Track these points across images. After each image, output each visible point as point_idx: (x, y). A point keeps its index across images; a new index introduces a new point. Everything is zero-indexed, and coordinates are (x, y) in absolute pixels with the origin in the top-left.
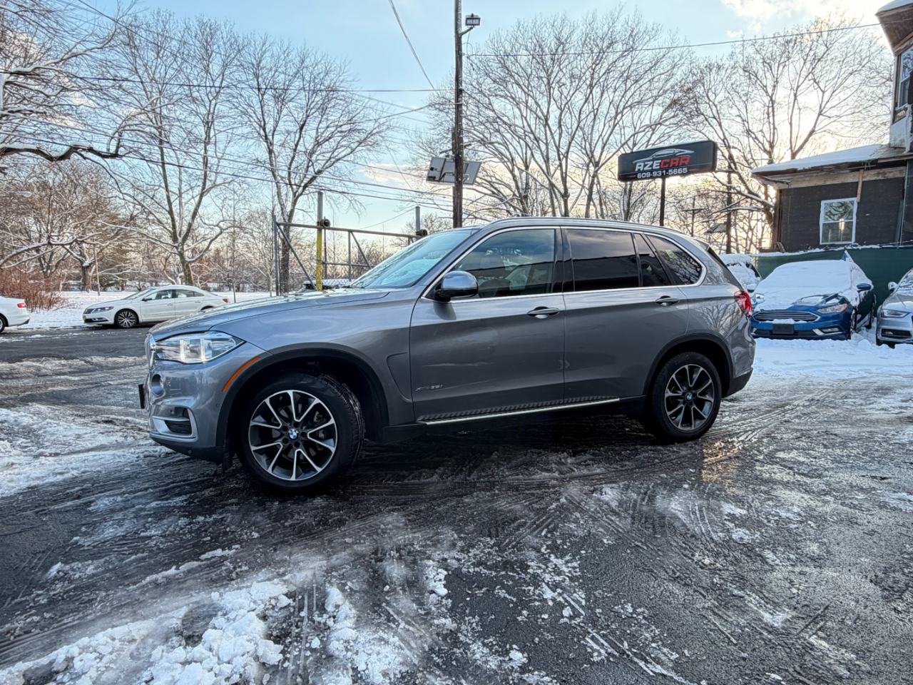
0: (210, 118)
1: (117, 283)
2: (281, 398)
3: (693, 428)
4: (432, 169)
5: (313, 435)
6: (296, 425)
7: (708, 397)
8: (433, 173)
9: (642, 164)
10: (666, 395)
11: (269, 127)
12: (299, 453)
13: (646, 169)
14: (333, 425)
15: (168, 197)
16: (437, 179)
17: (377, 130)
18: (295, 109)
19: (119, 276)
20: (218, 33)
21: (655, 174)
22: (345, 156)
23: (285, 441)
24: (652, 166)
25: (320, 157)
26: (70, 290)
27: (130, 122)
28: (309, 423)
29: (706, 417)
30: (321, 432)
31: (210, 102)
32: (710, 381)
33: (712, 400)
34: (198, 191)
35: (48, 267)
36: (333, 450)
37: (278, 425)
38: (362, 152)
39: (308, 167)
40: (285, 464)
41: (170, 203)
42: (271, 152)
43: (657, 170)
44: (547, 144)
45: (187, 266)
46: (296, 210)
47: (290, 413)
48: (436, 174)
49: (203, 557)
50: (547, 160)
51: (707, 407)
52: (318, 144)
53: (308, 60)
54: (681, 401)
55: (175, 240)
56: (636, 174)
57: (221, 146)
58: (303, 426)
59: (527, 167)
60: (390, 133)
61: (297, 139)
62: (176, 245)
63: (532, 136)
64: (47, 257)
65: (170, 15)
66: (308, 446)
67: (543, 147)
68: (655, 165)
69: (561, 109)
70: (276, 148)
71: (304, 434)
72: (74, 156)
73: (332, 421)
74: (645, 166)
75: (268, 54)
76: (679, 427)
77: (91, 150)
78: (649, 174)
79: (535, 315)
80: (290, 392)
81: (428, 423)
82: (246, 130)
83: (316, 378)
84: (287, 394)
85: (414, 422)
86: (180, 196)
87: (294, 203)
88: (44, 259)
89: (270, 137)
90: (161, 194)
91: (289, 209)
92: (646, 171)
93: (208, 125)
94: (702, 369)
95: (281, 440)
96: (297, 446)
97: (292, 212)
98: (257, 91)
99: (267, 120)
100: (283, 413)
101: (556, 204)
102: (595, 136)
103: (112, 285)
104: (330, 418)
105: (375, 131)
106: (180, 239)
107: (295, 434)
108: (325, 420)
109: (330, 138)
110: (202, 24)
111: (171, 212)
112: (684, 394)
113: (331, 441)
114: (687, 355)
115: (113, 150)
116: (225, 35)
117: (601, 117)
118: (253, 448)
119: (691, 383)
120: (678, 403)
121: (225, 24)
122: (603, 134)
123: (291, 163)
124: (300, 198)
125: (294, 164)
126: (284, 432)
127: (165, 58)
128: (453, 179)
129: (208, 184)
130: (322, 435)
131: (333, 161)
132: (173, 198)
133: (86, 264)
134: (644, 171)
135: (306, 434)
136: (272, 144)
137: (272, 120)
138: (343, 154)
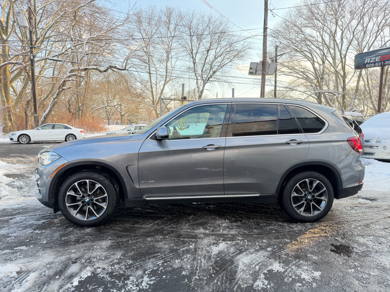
0: (169, 50)
1: (135, 122)
2: (83, 183)
3: (312, 215)
4: (251, 68)
5: (96, 200)
6: (89, 195)
7: (323, 198)
8: (252, 71)
9: (369, 59)
10: (292, 195)
11: (194, 52)
12: (89, 208)
13: (371, 62)
14: (106, 196)
15: (151, 86)
16: (254, 73)
17: (243, 49)
18: (206, 43)
19: (136, 119)
20: (174, 11)
21: (377, 64)
22: (227, 63)
23: (83, 202)
24: (375, 60)
25: (216, 65)
26: (118, 124)
27: (131, 55)
28: (95, 195)
29: (322, 210)
30: (100, 199)
31: (169, 43)
32: (325, 189)
33: (326, 200)
34: (163, 82)
35: (109, 115)
36: (105, 207)
37: (80, 195)
38: (236, 61)
39: (210, 69)
40: (82, 212)
41: (152, 88)
42: (194, 63)
43: (378, 62)
44: (334, 50)
45: (158, 115)
46: (204, 90)
47: (86, 190)
48: (254, 71)
49: (15, 249)
50: (334, 59)
51: (323, 204)
52: (216, 58)
53: (212, 20)
54: (304, 199)
55: (153, 104)
56: (366, 65)
57: (173, 62)
58: (92, 196)
59: (324, 62)
60: (250, 50)
61: (206, 57)
62: (154, 106)
63: (326, 46)
64: (109, 111)
65: (155, 7)
66: (94, 205)
67: (332, 51)
68: (377, 59)
69: (342, 30)
70: (197, 61)
71: (92, 200)
72: (110, 71)
73: (106, 195)
74: (371, 60)
75: (195, 18)
76: (302, 214)
77: (115, 67)
78: (373, 65)
79: (206, 148)
80: (87, 181)
81: (147, 199)
82: (184, 54)
83: (100, 175)
84: (86, 181)
85: (142, 198)
86: (156, 85)
87: (204, 87)
88: (108, 112)
89: (194, 57)
90: (149, 84)
91: (201, 90)
92: (371, 63)
93: (168, 53)
94: (318, 182)
95: (81, 202)
96: (89, 205)
97: (203, 90)
98: (189, 36)
99: (193, 48)
100: (83, 189)
101: (339, 81)
102: (364, 43)
103: (134, 122)
104: (105, 193)
105: (242, 50)
106: (155, 104)
107: (88, 200)
108: (102, 194)
109: (221, 55)
110: (168, 9)
111: (152, 92)
112: (305, 195)
113: (105, 203)
114: (307, 173)
115: (124, 68)
116: (177, 13)
117: (368, 32)
118: (67, 205)
119: (311, 189)
120: (302, 200)
121: (177, 7)
122: (369, 42)
123: (203, 68)
124: (206, 84)
125: (204, 69)
126: (83, 198)
127: (152, 25)
128: (261, 73)
129: (168, 79)
130: (101, 200)
131: (221, 66)
132: (153, 85)
133: (122, 114)
134: (370, 63)
135: (93, 200)
136: (195, 60)
137: (195, 48)
138: (227, 62)
